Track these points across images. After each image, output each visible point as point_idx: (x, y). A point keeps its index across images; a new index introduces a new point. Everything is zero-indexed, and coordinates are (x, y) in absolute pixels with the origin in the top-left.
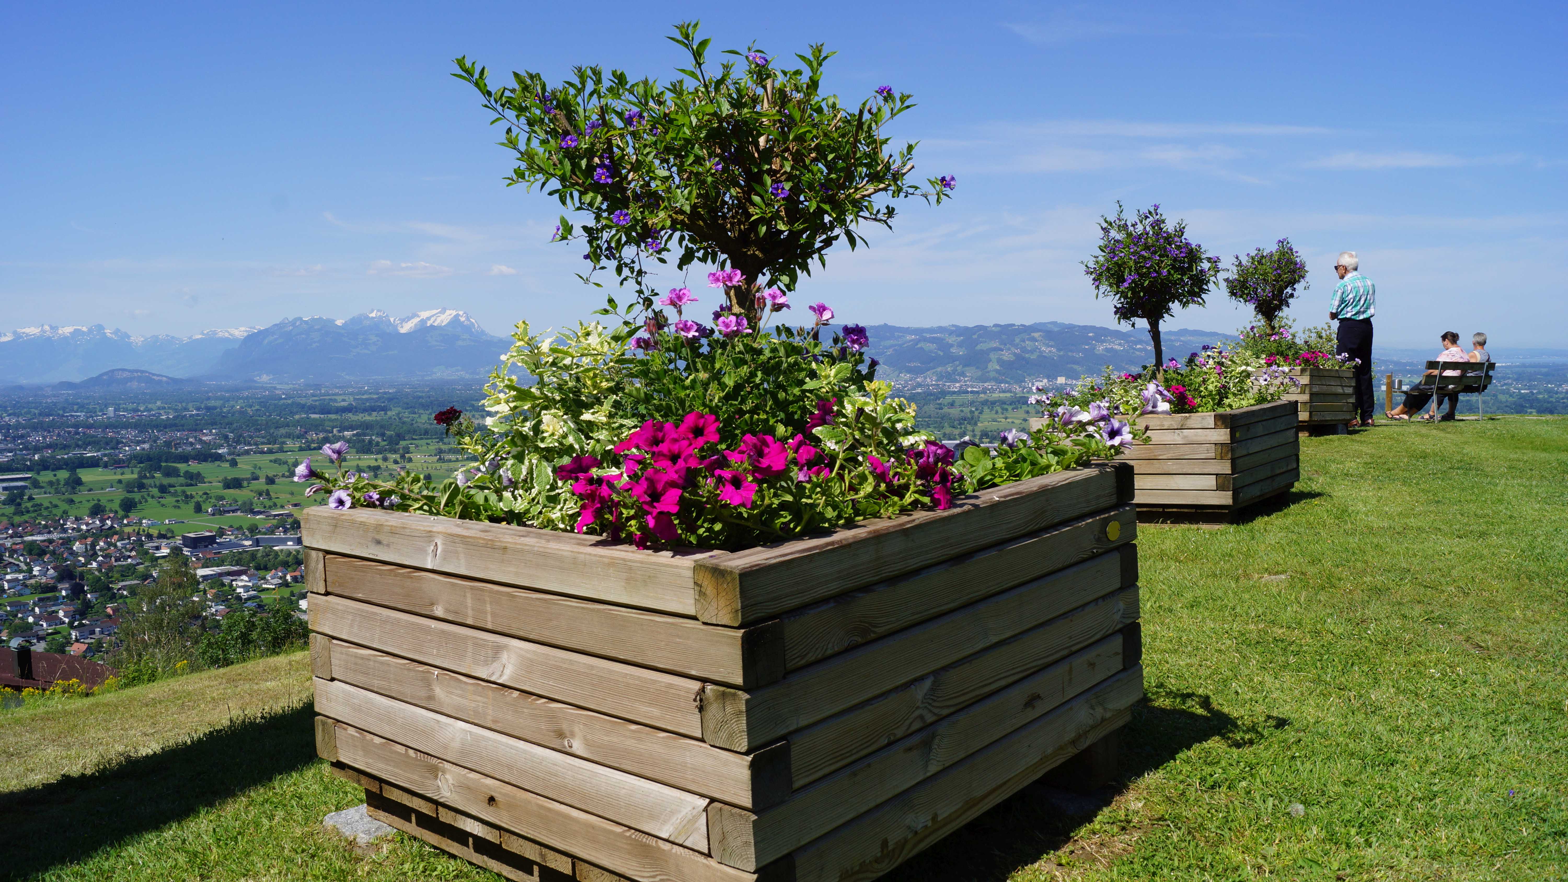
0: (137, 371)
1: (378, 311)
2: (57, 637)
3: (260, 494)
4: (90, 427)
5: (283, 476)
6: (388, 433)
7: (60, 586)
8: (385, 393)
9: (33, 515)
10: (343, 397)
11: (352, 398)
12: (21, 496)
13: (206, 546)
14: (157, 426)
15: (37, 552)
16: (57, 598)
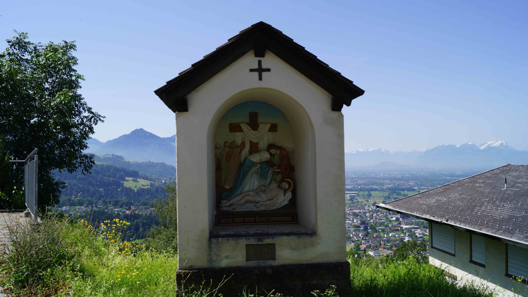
0: (391, 162)
1: (472, 142)
2: (358, 242)
4: (375, 179)
7: (361, 226)
9: (356, 204)
11: (462, 172)
12: (354, 198)
14: (396, 180)
15: (356, 215)
16: (360, 230)
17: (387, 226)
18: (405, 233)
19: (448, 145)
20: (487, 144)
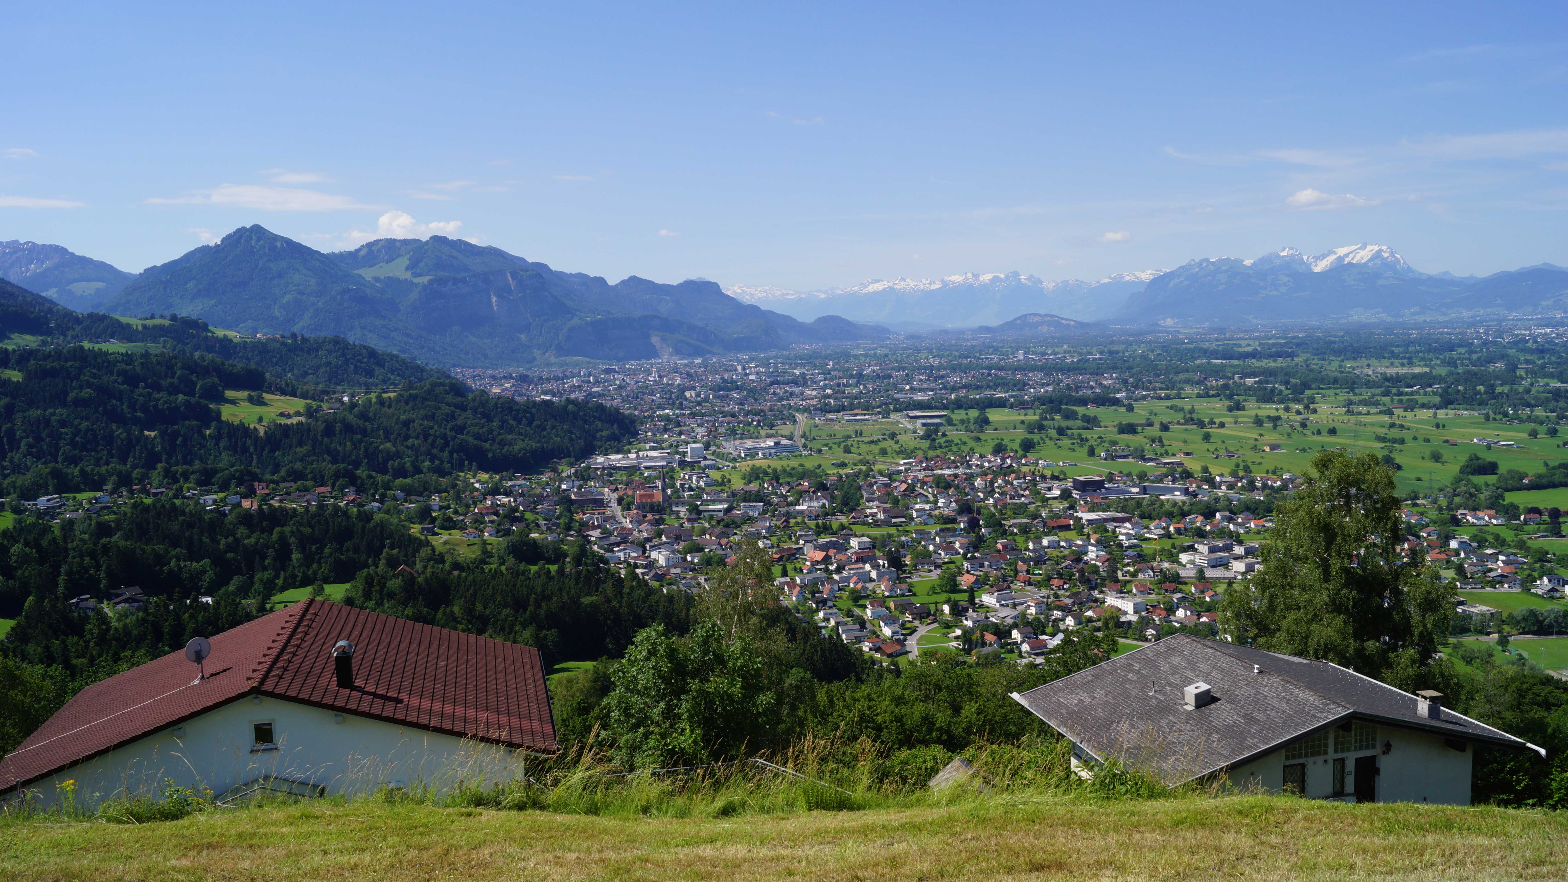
0: (1047, 315)
1: (1291, 249)
2: (952, 566)
3: (1153, 441)
4: (1001, 369)
5: (1178, 423)
6: (1293, 381)
7: (959, 519)
8: (1294, 338)
9: (944, 450)
10: (1246, 342)
11: (1257, 343)
12: (936, 432)
13: (1095, 491)
14: (1061, 370)
15: (943, 485)
16: (955, 530)
17: (1035, 516)
18: (1088, 536)
19: (1221, 260)
20: (1335, 253)
